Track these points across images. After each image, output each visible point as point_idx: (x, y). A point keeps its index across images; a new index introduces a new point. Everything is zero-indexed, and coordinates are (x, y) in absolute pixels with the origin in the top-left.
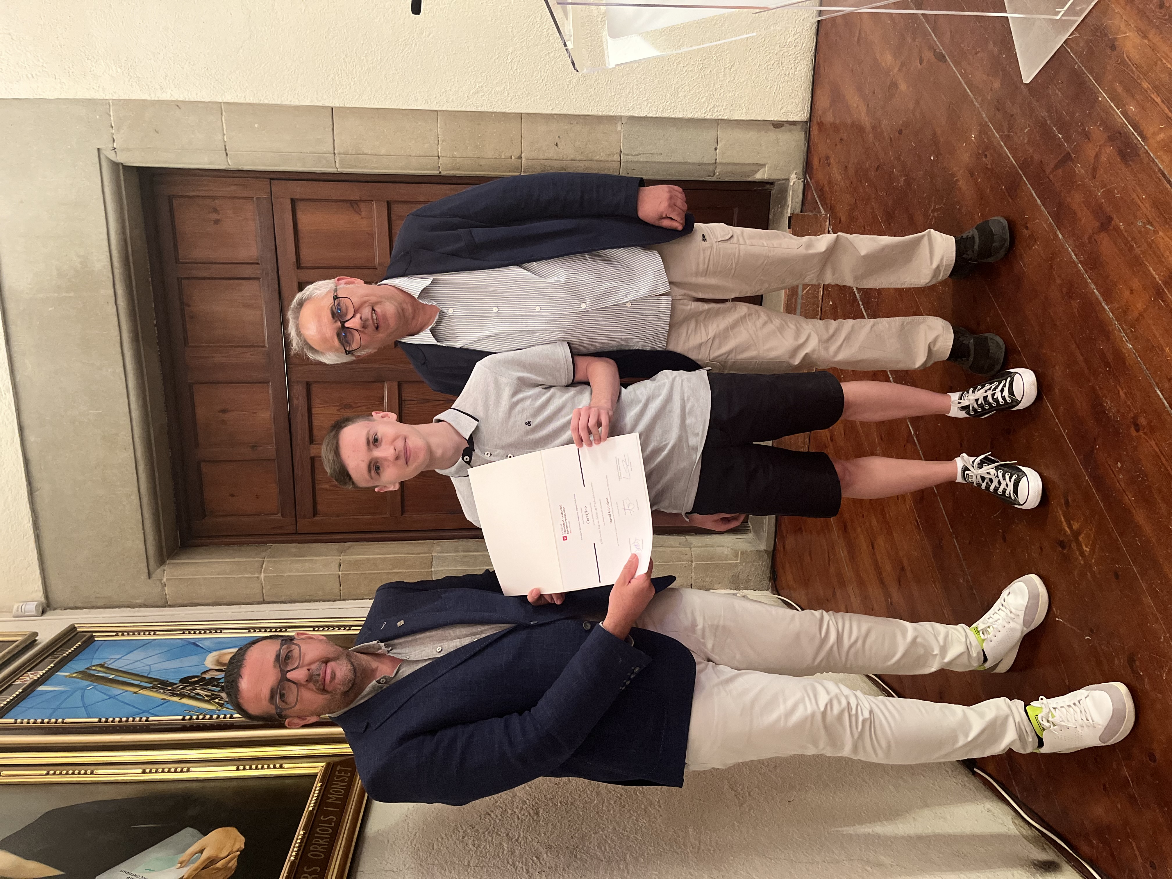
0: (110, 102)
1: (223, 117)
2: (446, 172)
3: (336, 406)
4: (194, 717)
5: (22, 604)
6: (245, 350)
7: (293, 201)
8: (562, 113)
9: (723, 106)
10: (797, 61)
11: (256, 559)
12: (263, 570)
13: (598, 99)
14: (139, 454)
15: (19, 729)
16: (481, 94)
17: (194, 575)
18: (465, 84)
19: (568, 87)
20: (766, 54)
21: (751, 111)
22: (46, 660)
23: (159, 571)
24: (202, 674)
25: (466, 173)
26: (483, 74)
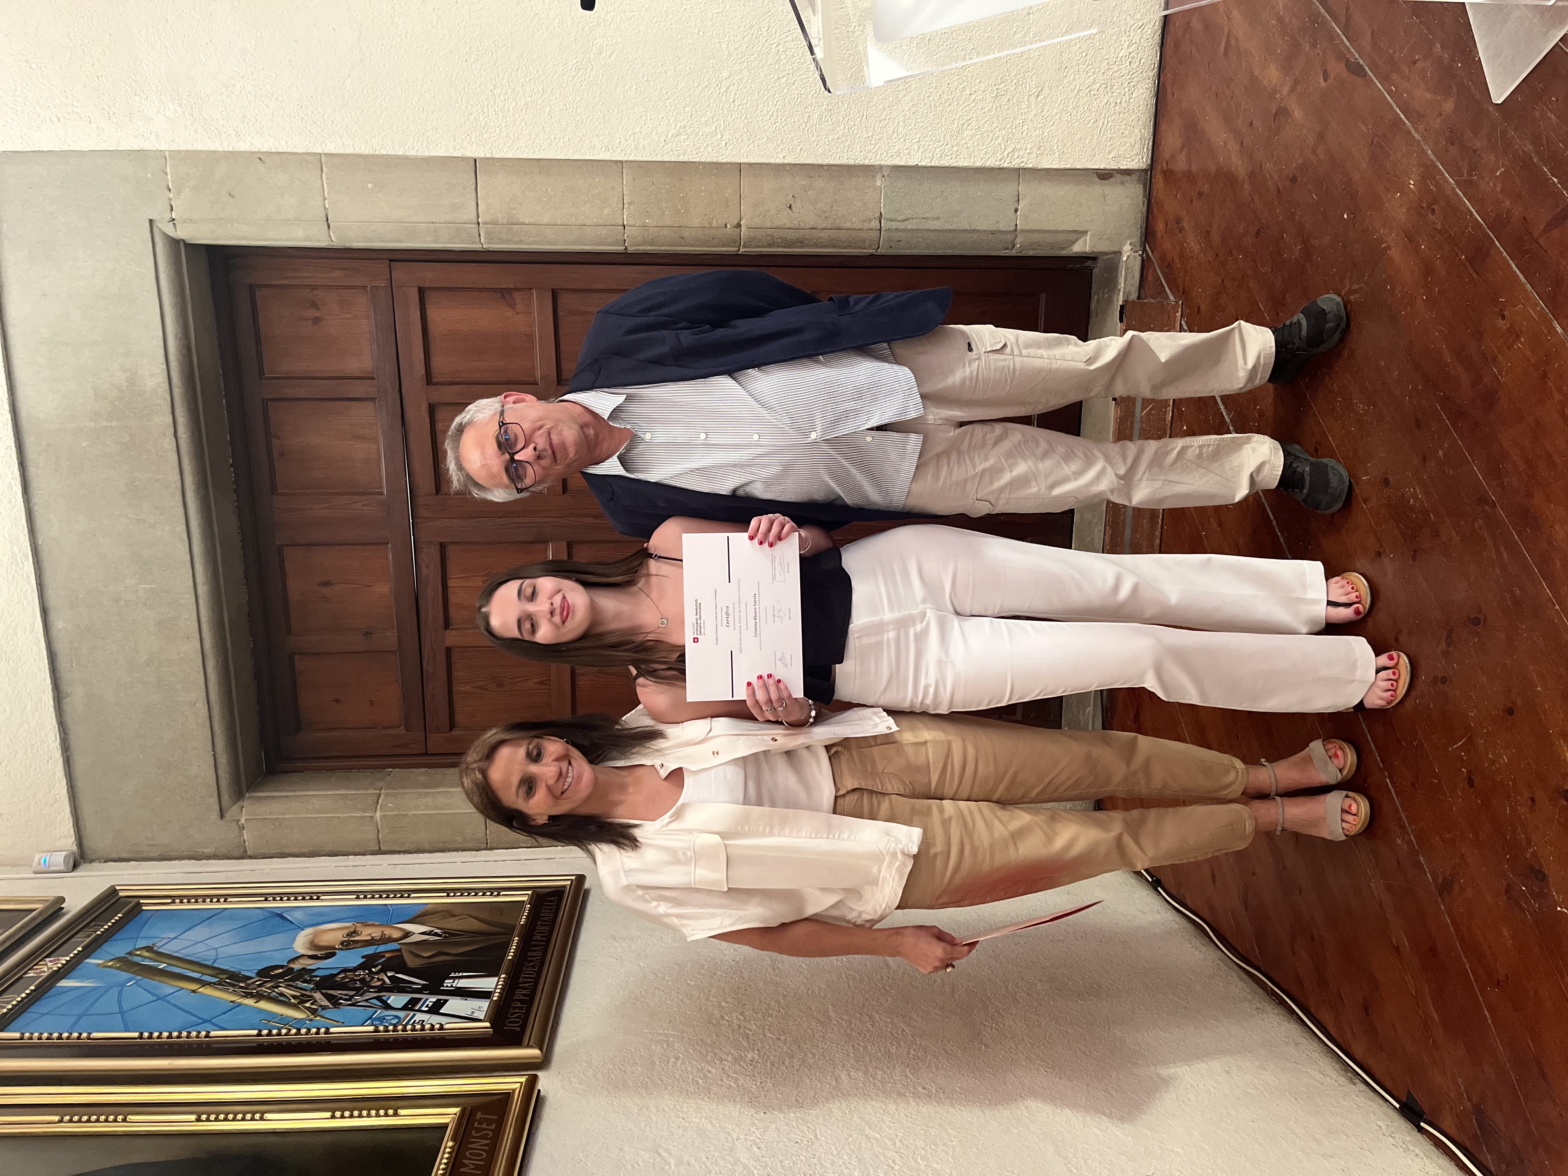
0: (167, 154)
1: (324, 174)
2: (634, 248)
3: (482, 576)
4: (275, 1032)
5: (46, 854)
6: (356, 498)
7: (421, 291)
8: (798, 162)
9: (1026, 149)
10: (1132, 84)
11: (370, 792)
12: (379, 806)
13: (848, 143)
14: (208, 645)
15: (27, 1047)
16: (683, 137)
17: (284, 814)
18: (661, 124)
19: (806, 125)
20: (1088, 75)
21: (1067, 156)
22: (72, 940)
23: (235, 808)
24: (289, 962)
25: (663, 248)
26: (687, 109)
